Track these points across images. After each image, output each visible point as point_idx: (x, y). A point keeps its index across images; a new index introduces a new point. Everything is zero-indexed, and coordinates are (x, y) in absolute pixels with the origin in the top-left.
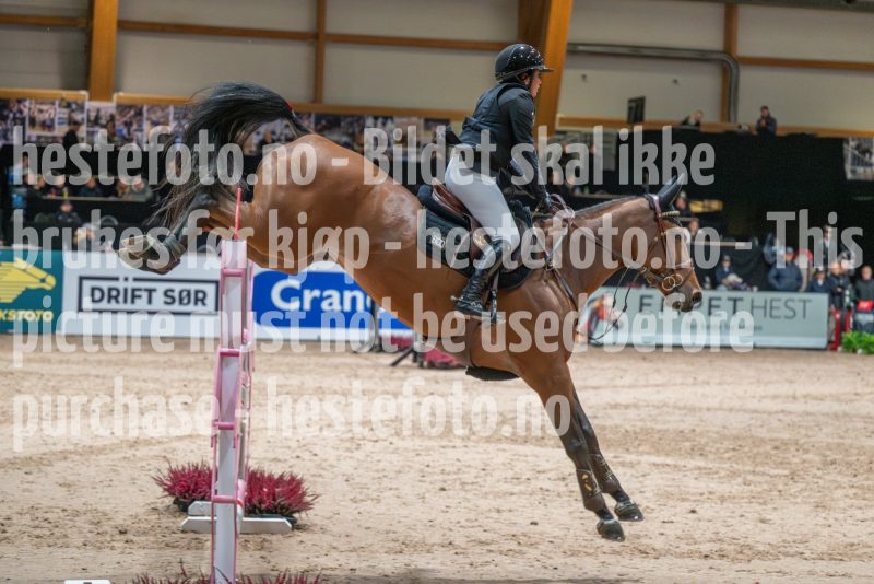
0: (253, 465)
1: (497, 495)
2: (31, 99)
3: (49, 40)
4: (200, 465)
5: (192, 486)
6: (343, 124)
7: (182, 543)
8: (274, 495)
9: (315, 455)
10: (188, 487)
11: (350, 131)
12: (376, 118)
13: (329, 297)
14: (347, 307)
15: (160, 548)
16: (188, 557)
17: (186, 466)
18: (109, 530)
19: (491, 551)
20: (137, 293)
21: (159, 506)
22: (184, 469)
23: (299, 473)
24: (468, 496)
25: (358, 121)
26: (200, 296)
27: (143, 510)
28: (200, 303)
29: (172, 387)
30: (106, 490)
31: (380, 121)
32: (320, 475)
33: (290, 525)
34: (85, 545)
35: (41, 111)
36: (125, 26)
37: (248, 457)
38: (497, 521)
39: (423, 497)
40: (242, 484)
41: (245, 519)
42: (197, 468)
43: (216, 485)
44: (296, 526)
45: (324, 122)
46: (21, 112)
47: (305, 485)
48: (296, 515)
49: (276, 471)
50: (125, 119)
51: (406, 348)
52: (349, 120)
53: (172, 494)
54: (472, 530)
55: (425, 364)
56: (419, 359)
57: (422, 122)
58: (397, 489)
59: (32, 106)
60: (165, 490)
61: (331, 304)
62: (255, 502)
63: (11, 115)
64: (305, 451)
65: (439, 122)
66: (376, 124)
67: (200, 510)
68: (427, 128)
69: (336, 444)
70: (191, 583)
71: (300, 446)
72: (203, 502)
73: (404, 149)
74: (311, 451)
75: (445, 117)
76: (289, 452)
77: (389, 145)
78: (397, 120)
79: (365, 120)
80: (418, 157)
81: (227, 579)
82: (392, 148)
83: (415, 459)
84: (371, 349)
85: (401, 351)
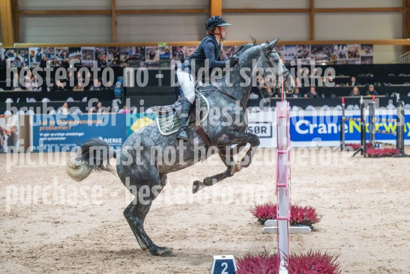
0: (293, 203)
1: (404, 214)
2: (186, 45)
3: (192, 20)
4: (269, 203)
5: (266, 213)
6: (324, 49)
7: (263, 238)
8: (303, 216)
9: (320, 198)
10: (265, 214)
11: (327, 52)
12: (339, 46)
13: (321, 127)
14: (330, 132)
15: (254, 241)
16: (267, 244)
17: (263, 204)
18: (231, 233)
19: (404, 239)
21: (252, 222)
22: (262, 206)
23: (314, 206)
24: (391, 215)
25: (331, 47)
26: (264, 129)
27: (245, 224)
28: (264, 132)
29: (254, 170)
30: (228, 215)
31: (341, 47)
32: (322, 207)
33: (311, 230)
34: (221, 240)
35: (190, 51)
36: (225, 11)
37: (290, 199)
38: (405, 225)
39: (370, 216)
40: (289, 212)
41: (290, 227)
42: (268, 205)
43: (278, 212)
44: (313, 230)
45: (315, 49)
46: (182, 52)
47: (316, 212)
48: (313, 225)
49: (303, 205)
50: (227, 52)
51: (357, 149)
52: (327, 47)
53: (257, 217)
54: (394, 230)
55: (367, 155)
56: (364, 154)
57: (360, 46)
58: (358, 212)
59: (187, 49)
60: (254, 215)
61: (322, 130)
62: (295, 220)
63: (178, 54)
64: (314, 196)
65: (368, 46)
66: (339, 49)
67: (270, 224)
68: (362, 49)
69: (329, 193)
70: (269, 256)
71: (312, 194)
72: (272, 220)
73: (352, 59)
74: (318, 196)
75: (371, 43)
76: (308, 197)
77: (345, 57)
78: (349, 46)
79: (333, 47)
80: (359, 62)
81: (285, 254)
82: (347, 58)
83: (365, 198)
84: (342, 150)
85: (355, 150)
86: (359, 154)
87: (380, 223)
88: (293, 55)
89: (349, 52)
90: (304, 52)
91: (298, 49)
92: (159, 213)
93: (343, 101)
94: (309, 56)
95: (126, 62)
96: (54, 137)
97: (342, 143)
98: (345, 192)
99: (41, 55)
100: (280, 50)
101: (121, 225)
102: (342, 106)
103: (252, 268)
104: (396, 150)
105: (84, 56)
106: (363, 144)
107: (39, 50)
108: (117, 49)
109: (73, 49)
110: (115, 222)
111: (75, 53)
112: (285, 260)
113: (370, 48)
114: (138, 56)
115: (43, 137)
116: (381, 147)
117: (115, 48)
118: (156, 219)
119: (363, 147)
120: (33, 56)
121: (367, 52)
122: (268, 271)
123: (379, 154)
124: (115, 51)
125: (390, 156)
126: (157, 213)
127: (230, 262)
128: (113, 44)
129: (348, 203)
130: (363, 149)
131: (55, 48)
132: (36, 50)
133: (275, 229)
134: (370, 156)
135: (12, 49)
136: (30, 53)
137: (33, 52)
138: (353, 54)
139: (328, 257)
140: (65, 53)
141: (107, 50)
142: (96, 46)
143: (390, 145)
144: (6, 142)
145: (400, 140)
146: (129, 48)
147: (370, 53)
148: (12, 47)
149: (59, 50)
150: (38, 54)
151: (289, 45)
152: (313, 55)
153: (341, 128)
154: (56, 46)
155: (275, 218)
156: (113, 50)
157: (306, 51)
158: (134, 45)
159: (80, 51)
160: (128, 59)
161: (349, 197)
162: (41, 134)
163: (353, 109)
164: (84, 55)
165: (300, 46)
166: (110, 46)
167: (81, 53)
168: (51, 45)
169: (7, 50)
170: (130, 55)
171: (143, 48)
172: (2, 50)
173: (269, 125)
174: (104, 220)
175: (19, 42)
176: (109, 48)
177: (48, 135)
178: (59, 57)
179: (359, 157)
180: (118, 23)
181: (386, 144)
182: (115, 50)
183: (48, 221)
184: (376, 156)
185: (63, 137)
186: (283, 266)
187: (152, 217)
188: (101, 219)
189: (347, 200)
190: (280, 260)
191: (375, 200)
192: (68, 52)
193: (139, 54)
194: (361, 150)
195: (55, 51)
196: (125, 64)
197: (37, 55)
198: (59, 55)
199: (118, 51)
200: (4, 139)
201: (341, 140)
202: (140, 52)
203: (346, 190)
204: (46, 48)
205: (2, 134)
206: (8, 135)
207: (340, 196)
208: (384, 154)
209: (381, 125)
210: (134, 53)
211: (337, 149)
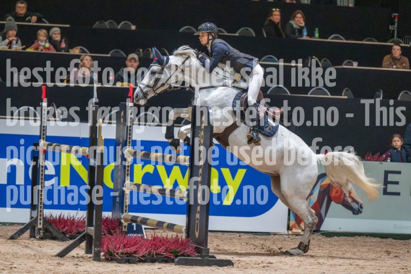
55: (102, 254)
56: (94, 249)
84: (32, 236)
85: (71, 238)
86: (80, 251)
97: (35, 214)
104: (183, 244)
106: (94, 221)
116: (146, 233)
119: (91, 230)
123: (135, 252)
125: (166, 260)
130: (93, 234)
134: (111, 258)
143: (171, 227)
145: (198, 216)
153: (36, 170)
181: (160, 224)
184: (129, 259)
194: (88, 238)
209: (150, 169)
211: (21, 232)
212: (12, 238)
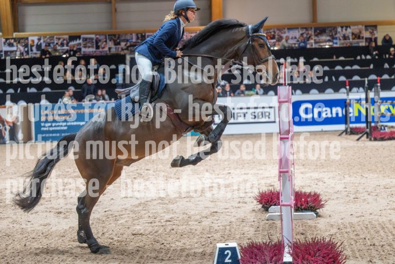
0: (297, 189)
4: (273, 190)
5: (270, 199)
6: (327, 31)
7: (267, 225)
8: (307, 202)
9: (325, 183)
10: (268, 200)
11: (331, 34)
12: (342, 27)
13: (326, 111)
14: (334, 115)
17: (267, 191)
20: (239, 115)
21: (256, 209)
22: (265, 192)
23: (318, 191)
25: (334, 29)
27: (249, 211)
28: (267, 118)
30: (231, 202)
31: (344, 28)
32: (327, 192)
33: (315, 215)
37: (294, 185)
40: (293, 198)
41: (295, 213)
42: (271, 191)
43: (281, 198)
44: (318, 215)
45: (318, 31)
47: (321, 197)
48: (318, 211)
49: (307, 190)
51: (363, 132)
52: (330, 29)
53: (261, 203)
55: (372, 139)
56: (369, 137)
57: (364, 27)
60: (258, 201)
61: (326, 114)
62: (299, 206)
64: (319, 181)
65: (372, 26)
66: (342, 30)
67: (274, 210)
68: (366, 30)
69: (333, 177)
70: (273, 243)
71: (317, 179)
72: (276, 207)
73: (356, 40)
74: (322, 181)
75: (375, 24)
76: (313, 182)
77: (349, 39)
78: (352, 27)
79: (337, 29)
80: (363, 44)
81: (289, 241)
82: (351, 40)
83: (372, 183)
84: (346, 134)
85: (361, 133)
86: (364, 138)
87: (386, 207)
88: (295, 38)
89: (353, 34)
90: (307, 35)
91: (301, 32)
92: (162, 202)
93: (347, 84)
94: (312, 39)
95: (127, 49)
96: (55, 126)
97: (347, 126)
98: (350, 176)
99: (41, 44)
100: (282, 33)
101: (124, 214)
102: (346, 89)
103: (256, 256)
105: (84, 45)
106: (369, 127)
107: (39, 39)
108: (117, 36)
109: (73, 38)
110: (118, 211)
111: (75, 41)
112: (289, 246)
113: (374, 29)
114: (138, 42)
115: (44, 127)
116: (387, 130)
117: (115, 35)
118: (159, 208)
119: (368, 130)
120: (33, 46)
121: (372, 33)
122: (272, 258)
123: (385, 137)
124: (115, 39)
126: (160, 201)
127: (233, 250)
128: (113, 31)
129: (354, 187)
130: (369, 132)
131: (55, 37)
132: (35, 39)
133: (279, 216)
134: (375, 139)
135: (12, 39)
136: (30, 42)
137: (33, 41)
138: (357, 36)
139: (333, 243)
140: (65, 42)
141: (107, 37)
142: (96, 34)
144: (7, 133)
146: (129, 34)
147: (374, 35)
148: (11, 37)
149: (59, 39)
150: (38, 43)
151: (291, 28)
152: (316, 38)
153: (346, 111)
154: (56, 34)
155: (279, 204)
156: (113, 37)
157: (308, 33)
158: (134, 32)
159: (80, 39)
160: (128, 47)
161: (355, 181)
162: (42, 124)
163: (358, 92)
164: (84, 43)
165: (302, 28)
166: (110, 34)
167: (81, 41)
168: (51, 34)
169: (7, 39)
170: (130, 42)
171: (143, 34)
172: (1, 40)
173: (273, 109)
174: (107, 210)
175: (19, 32)
176: (109, 35)
177: (49, 124)
178: (59, 46)
179: (365, 141)
180: (118, 10)
181: (392, 127)
182: (115, 37)
183: (50, 212)
184: (382, 139)
185: (65, 126)
186: (288, 253)
187: (154, 206)
188: (104, 209)
189: (352, 184)
190: (284, 247)
191: (381, 184)
192: (68, 41)
193: (139, 41)
194: (367, 133)
195: (55, 40)
196: (126, 52)
197: (37, 45)
198: (59, 44)
199: (118, 38)
200: (5, 129)
201: (346, 123)
202: (140, 39)
203: (352, 174)
204: (46, 37)
205: (4, 125)
206: (10, 126)
207: (345, 181)
208: (390, 137)
210: (134, 40)
211: (342, 133)
212: (340, 135)
